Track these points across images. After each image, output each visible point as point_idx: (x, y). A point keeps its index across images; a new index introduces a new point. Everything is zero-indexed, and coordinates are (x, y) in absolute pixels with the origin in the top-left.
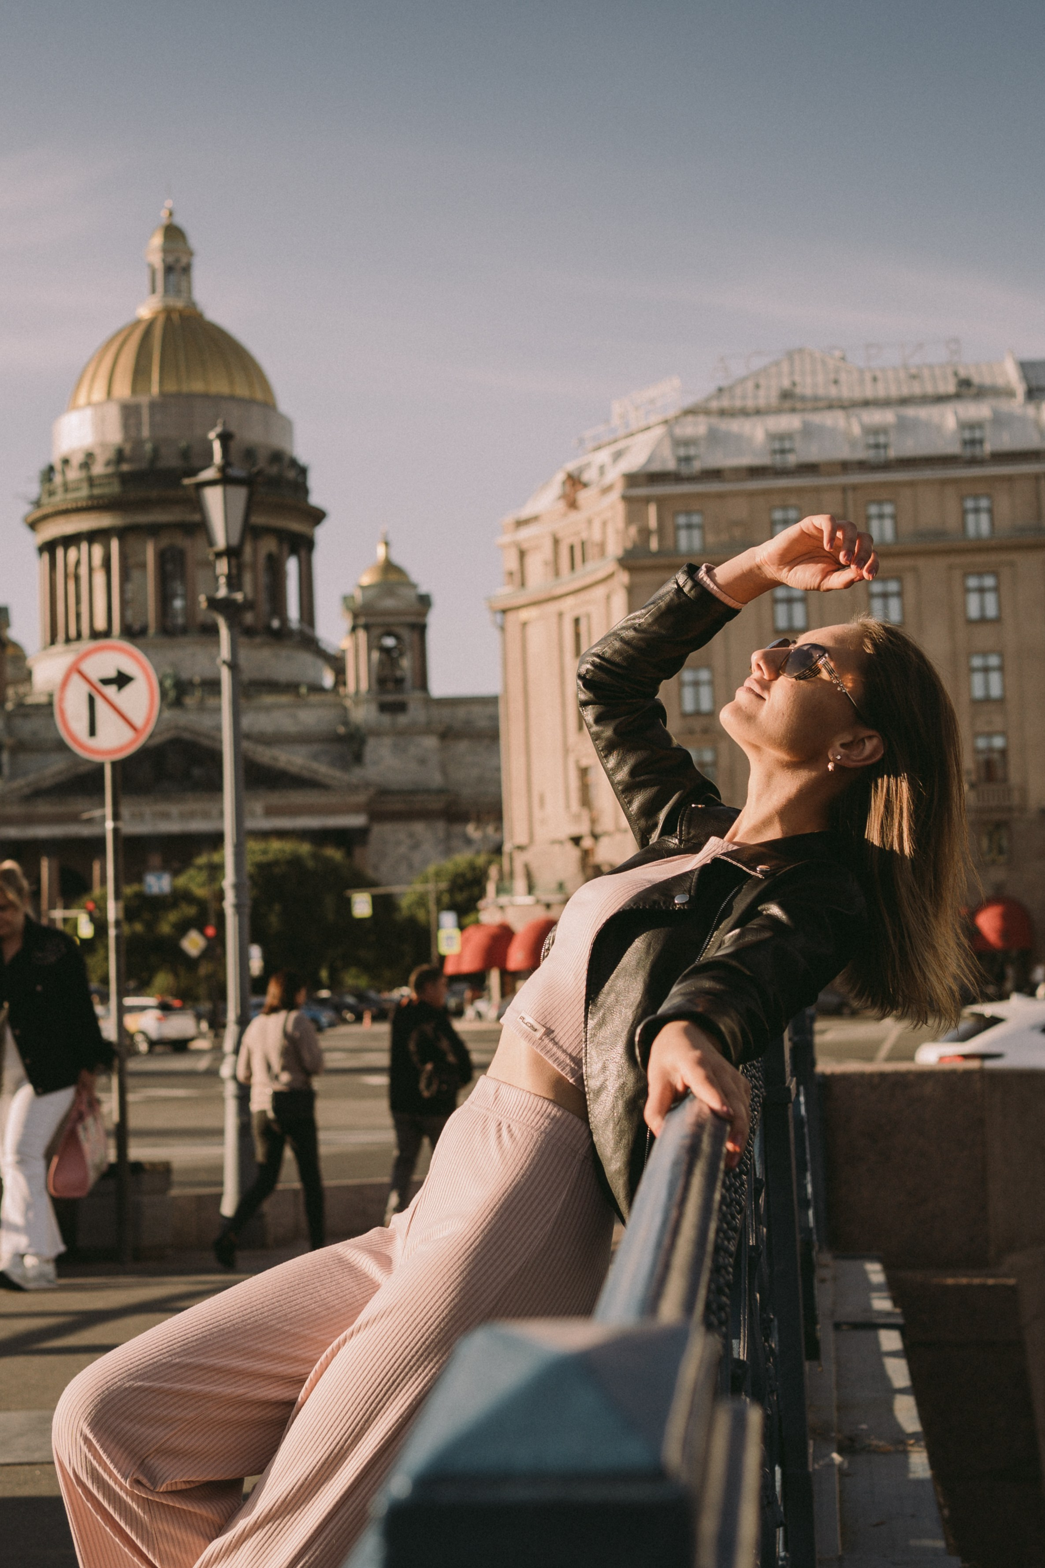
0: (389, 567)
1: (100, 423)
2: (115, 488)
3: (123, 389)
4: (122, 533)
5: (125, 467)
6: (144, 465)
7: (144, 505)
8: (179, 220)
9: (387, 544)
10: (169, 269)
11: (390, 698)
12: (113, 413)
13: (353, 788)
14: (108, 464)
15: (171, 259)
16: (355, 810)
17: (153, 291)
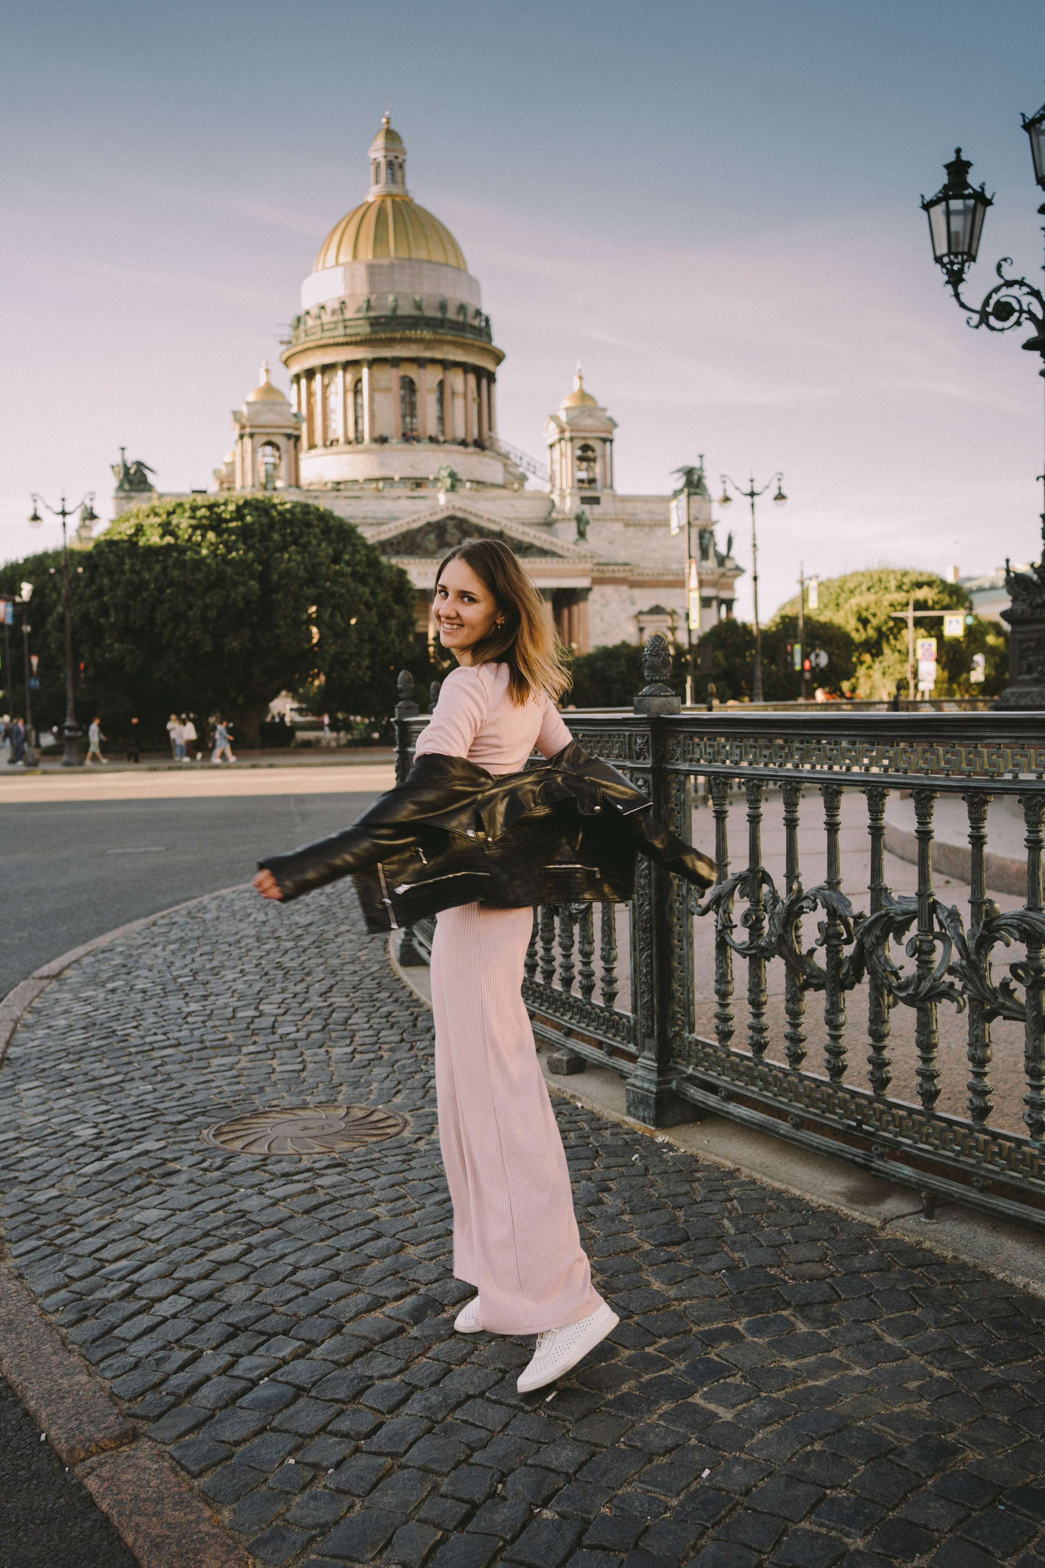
0: (584, 396)
1: (350, 278)
2: (364, 329)
3: (367, 254)
4: (373, 363)
5: (372, 314)
6: (388, 313)
7: (390, 342)
8: (393, 126)
9: (581, 378)
10: (390, 164)
11: (588, 494)
12: (361, 271)
13: (582, 558)
14: (359, 310)
15: (391, 157)
16: (583, 574)
17: (377, 182)
